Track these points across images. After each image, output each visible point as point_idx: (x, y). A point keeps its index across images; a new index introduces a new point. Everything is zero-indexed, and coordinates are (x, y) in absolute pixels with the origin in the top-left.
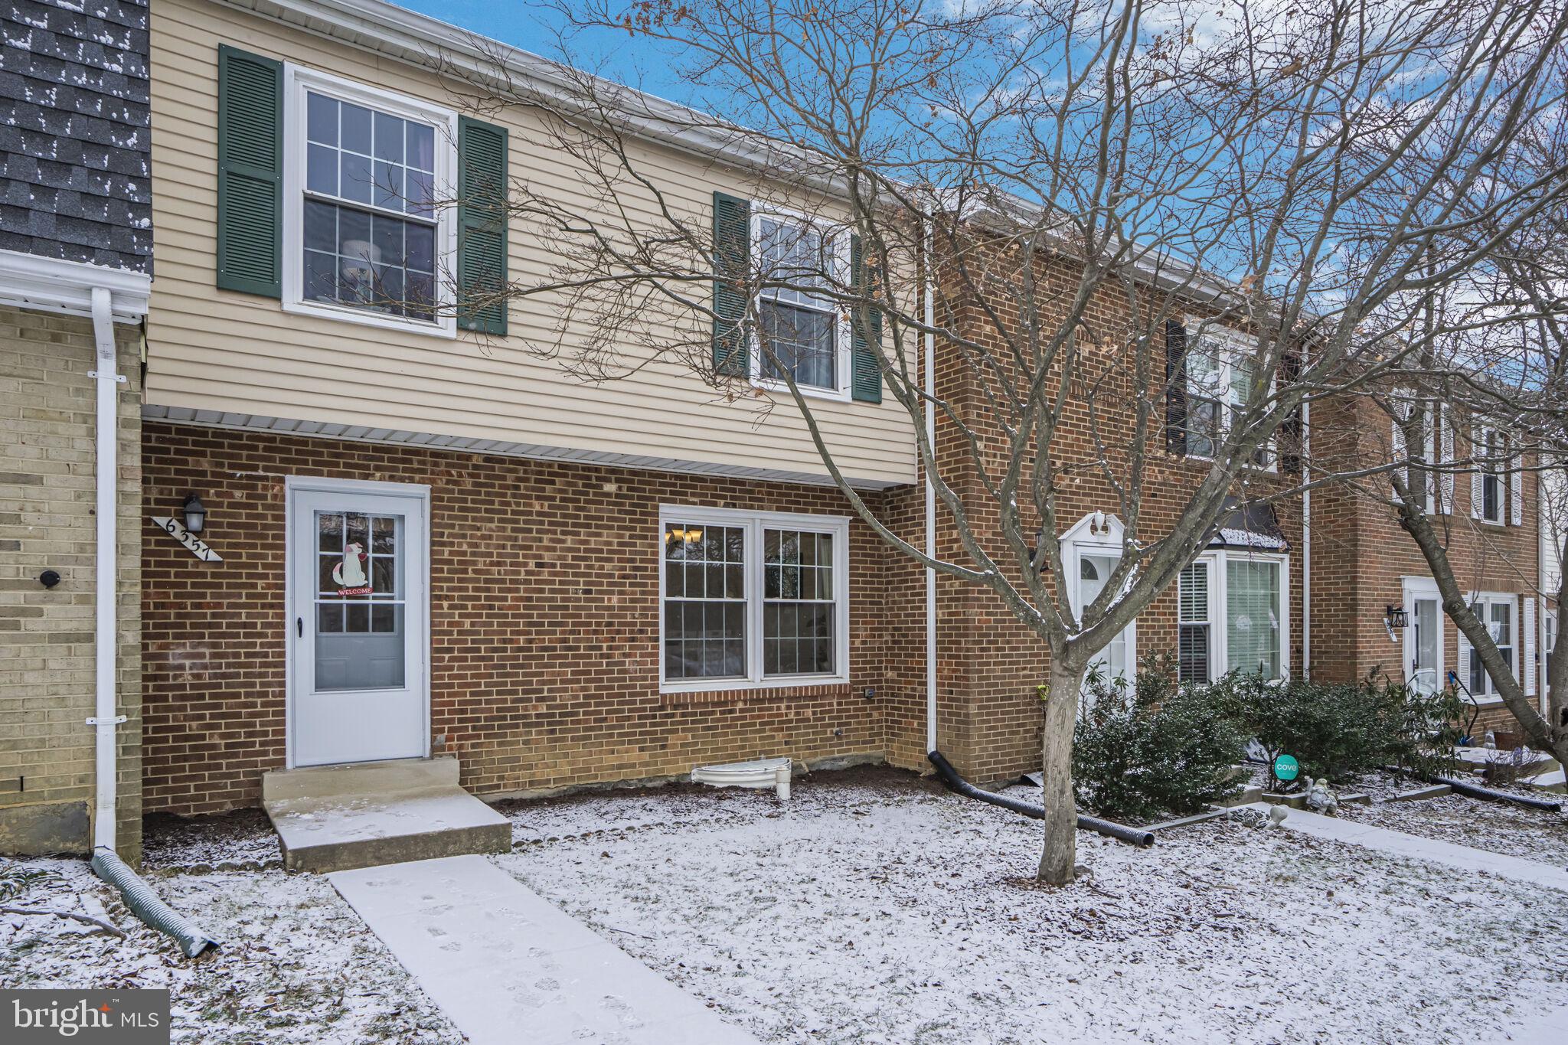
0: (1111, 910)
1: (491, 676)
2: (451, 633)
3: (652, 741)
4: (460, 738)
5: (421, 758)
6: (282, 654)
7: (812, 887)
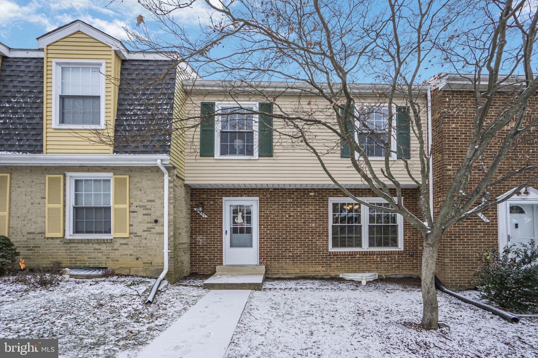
1: (275, 245)
2: (264, 234)
3: (326, 265)
4: (266, 261)
5: (257, 265)
6: (222, 239)
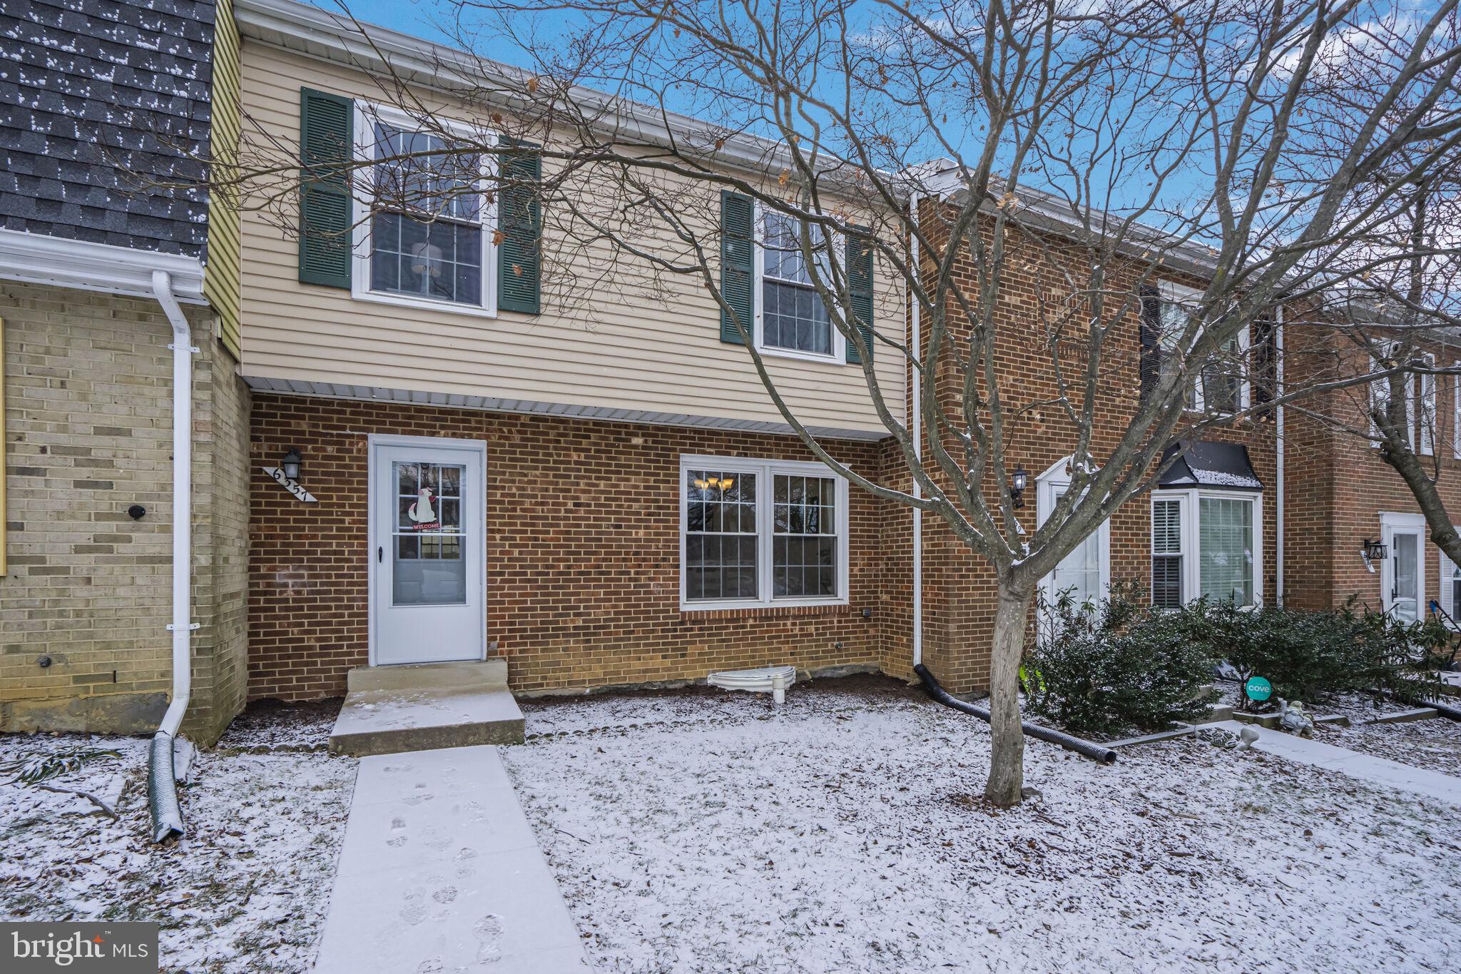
1: (536, 595)
2: (502, 560)
3: (673, 650)
4: (509, 645)
5: (480, 661)
6: (366, 576)
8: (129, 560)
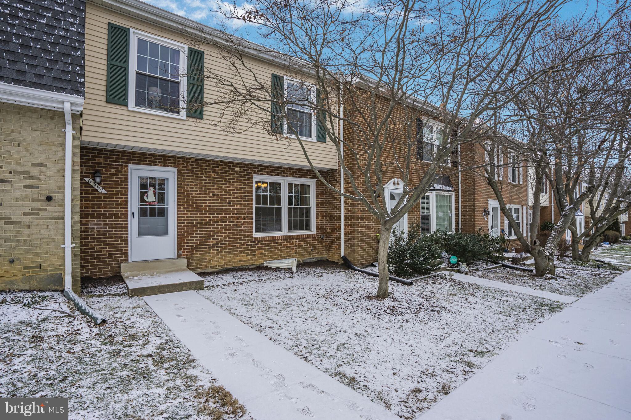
0: (400, 306)
1: (197, 231)
2: (184, 217)
3: (251, 253)
4: (187, 252)
5: (174, 259)
6: (127, 224)
7: (304, 300)
8: (46, 218)
